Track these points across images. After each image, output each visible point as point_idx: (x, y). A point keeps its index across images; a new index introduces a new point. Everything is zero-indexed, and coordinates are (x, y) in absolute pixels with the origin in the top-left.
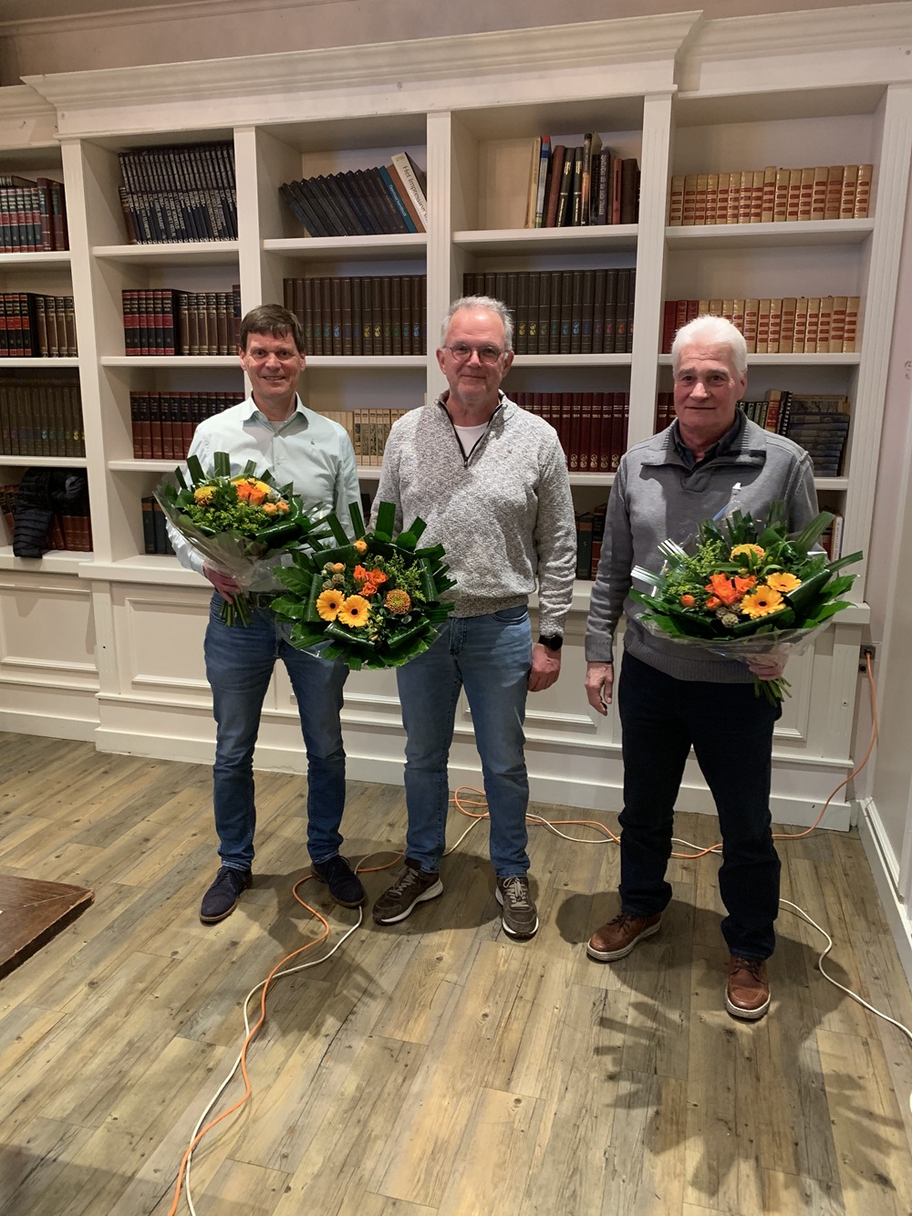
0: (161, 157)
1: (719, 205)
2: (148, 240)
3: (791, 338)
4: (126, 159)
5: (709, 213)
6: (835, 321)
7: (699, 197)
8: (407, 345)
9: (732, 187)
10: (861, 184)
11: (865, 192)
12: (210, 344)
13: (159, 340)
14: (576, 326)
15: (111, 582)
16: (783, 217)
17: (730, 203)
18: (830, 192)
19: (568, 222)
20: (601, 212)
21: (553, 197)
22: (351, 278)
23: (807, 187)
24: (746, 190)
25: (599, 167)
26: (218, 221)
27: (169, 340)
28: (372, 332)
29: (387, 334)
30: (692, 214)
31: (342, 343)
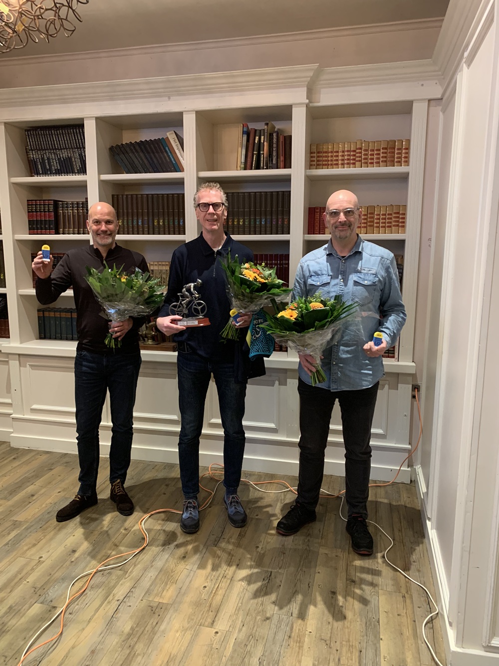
0: (47, 132)
1: (334, 158)
2: (40, 174)
3: (372, 226)
4: (29, 133)
5: (330, 163)
6: (395, 217)
7: (324, 155)
8: (177, 229)
9: (341, 149)
10: (404, 149)
11: (407, 153)
12: (74, 228)
13: (47, 226)
14: (263, 220)
15: (19, 355)
16: (366, 165)
17: (340, 158)
18: (389, 153)
19: (258, 167)
20: (274, 162)
21: (250, 154)
22: (147, 195)
23: (377, 150)
24: (348, 151)
25: (273, 139)
26: (77, 165)
27: (52, 226)
28: (159, 222)
29: (166, 224)
30: (321, 163)
31: (143, 228)
